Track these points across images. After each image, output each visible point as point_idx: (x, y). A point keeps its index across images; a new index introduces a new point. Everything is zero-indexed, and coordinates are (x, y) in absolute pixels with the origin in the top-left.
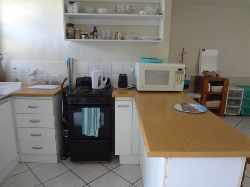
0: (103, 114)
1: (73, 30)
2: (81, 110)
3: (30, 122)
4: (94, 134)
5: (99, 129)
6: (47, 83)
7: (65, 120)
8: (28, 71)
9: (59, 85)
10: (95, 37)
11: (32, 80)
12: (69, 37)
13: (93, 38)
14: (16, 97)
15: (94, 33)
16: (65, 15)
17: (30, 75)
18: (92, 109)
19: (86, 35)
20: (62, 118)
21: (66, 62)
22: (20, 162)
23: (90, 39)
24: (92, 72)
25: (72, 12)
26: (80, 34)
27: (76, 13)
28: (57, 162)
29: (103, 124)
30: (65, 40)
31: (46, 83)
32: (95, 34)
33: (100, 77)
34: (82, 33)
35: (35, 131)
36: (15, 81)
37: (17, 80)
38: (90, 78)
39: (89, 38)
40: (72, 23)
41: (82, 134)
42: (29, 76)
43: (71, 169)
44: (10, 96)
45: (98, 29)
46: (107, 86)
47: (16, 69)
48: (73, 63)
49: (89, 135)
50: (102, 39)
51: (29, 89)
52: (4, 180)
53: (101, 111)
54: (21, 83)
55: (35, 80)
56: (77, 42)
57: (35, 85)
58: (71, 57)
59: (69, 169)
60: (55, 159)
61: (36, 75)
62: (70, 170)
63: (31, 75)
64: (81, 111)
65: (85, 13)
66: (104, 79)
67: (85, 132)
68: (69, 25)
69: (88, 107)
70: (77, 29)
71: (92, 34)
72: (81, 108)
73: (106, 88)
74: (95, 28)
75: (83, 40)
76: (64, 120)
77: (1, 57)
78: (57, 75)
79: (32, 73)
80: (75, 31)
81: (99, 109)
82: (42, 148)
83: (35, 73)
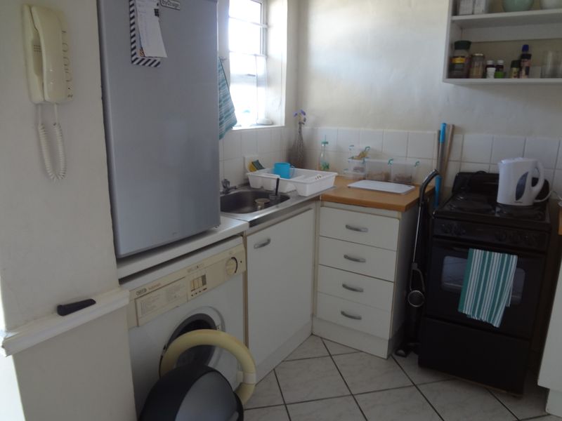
0: (522, 273)
1: (467, 56)
2: (467, 253)
3: (345, 259)
4: (490, 320)
5: (506, 309)
6: (387, 178)
7: (418, 267)
8: (350, 149)
9: (413, 185)
10: (524, 72)
11: (356, 169)
12: (455, 73)
13: (518, 76)
14: (326, 203)
15: (522, 62)
16: (453, 22)
17: (353, 158)
18: (497, 256)
19: (499, 68)
20: (411, 262)
21: (436, 132)
22: (312, 334)
23: (509, 77)
24: (503, 161)
25: (471, 12)
26: (483, 65)
27: (480, 14)
28: (386, 357)
29: (519, 297)
30: (444, 81)
31: (384, 177)
32: (526, 64)
33: (525, 176)
34: (490, 62)
35: (353, 281)
36: (322, 168)
37: (326, 168)
38: (495, 177)
39: (504, 76)
40: (466, 40)
41: (459, 310)
42: (350, 160)
43: (416, 383)
44: (316, 199)
45: (533, 51)
46: (539, 201)
47: (327, 143)
48: (452, 135)
49: (475, 317)
50: (542, 77)
51: (349, 187)
52: (283, 361)
53: (518, 265)
54: (336, 174)
55: (362, 170)
56: (471, 86)
57: (360, 180)
58: (449, 122)
59: (412, 381)
60: (382, 350)
61: (366, 160)
62: (414, 385)
63: (355, 159)
64: (465, 256)
65: (505, 10)
66: (535, 182)
67: (467, 309)
68: (458, 46)
69: (486, 249)
70: (477, 55)
71: (517, 64)
72: (468, 248)
73: (535, 205)
74: (526, 48)
75: (491, 80)
76: (415, 266)
77: (302, 118)
78: (412, 162)
79: (357, 153)
80: (471, 59)
81: (514, 258)
82: (359, 318)
83: (363, 155)
